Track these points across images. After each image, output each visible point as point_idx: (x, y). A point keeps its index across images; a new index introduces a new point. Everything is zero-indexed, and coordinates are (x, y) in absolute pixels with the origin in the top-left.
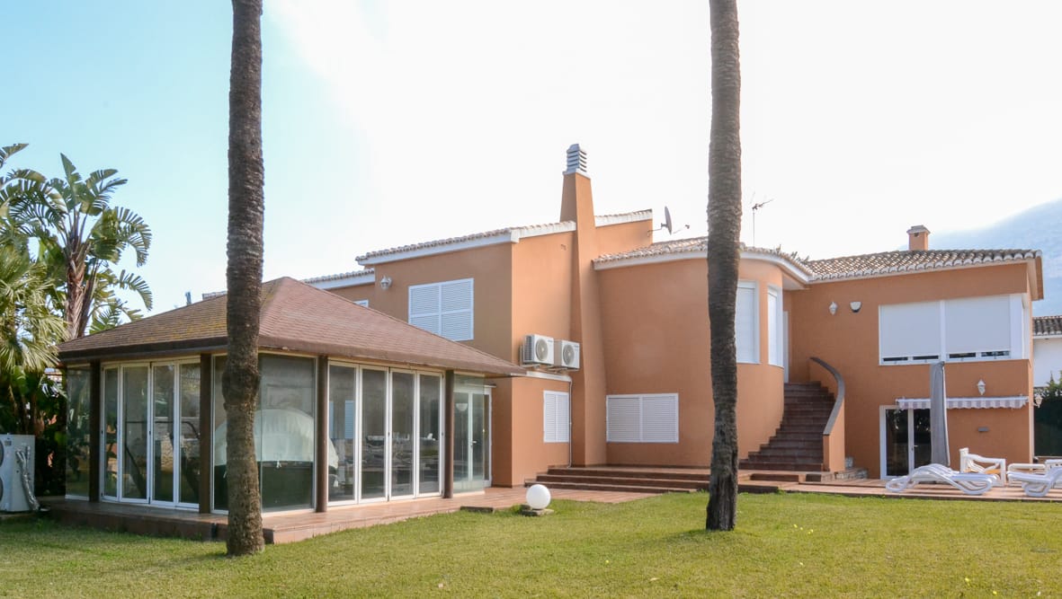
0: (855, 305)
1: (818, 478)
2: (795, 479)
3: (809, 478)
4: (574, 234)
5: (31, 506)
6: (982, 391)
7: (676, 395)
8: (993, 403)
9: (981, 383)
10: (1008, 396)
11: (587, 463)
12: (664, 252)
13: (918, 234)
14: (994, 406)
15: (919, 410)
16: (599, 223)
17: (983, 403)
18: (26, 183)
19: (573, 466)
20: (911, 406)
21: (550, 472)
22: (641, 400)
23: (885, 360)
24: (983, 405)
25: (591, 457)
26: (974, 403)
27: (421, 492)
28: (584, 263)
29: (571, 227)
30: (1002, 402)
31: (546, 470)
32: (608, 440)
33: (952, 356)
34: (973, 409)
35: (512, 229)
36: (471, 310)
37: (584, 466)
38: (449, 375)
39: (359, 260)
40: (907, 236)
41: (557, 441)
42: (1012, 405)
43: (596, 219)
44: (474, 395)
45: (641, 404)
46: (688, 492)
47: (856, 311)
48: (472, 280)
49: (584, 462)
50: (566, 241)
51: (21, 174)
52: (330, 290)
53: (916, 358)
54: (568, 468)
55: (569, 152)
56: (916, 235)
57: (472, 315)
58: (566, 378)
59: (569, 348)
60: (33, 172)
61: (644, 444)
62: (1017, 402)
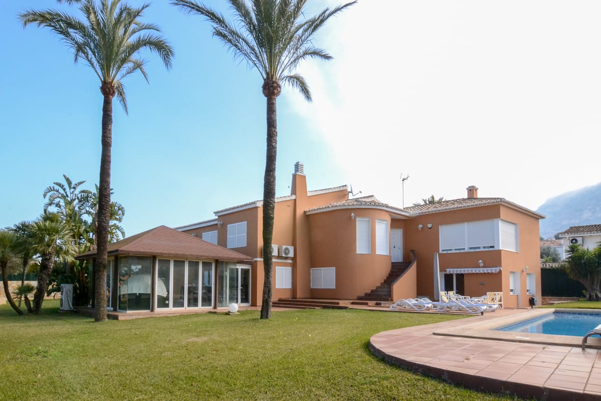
0: (430, 226)
1: (380, 304)
2: (366, 304)
3: (377, 304)
4: (295, 200)
5: (71, 308)
6: (482, 265)
7: (335, 268)
8: (486, 270)
9: (480, 261)
10: (492, 267)
11: (298, 297)
12: (329, 207)
13: (472, 190)
14: (486, 272)
15: (458, 274)
16: (309, 194)
17: (481, 270)
18: (84, 195)
19: (293, 298)
20: (455, 272)
21: (279, 300)
22: (323, 270)
23: (443, 250)
24: (481, 272)
25: (299, 295)
26: (478, 270)
27: (202, 306)
28: (300, 212)
29: (294, 197)
30: (489, 270)
31: (277, 300)
32: (311, 287)
33: (471, 248)
34: (477, 273)
35: (257, 201)
36: (246, 234)
37: (296, 298)
38: (217, 262)
39: (216, 213)
40: (467, 191)
41: (284, 287)
42: (494, 272)
43: (308, 193)
44: (242, 269)
45: (322, 272)
46: (315, 308)
47: (430, 228)
48: (246, 222)
49: (296, 296)
50: (291, 204)
51: (83, 192)
52: (183, 231)
53: (455, 250)
54: (290, 299)
55: (295, 165)
56: (470, 190)
57: (246, 236)
58: (290, 261)
59: (287, 249)
60: (87, 191)
61: (324, 289)
62: (496, 270)
